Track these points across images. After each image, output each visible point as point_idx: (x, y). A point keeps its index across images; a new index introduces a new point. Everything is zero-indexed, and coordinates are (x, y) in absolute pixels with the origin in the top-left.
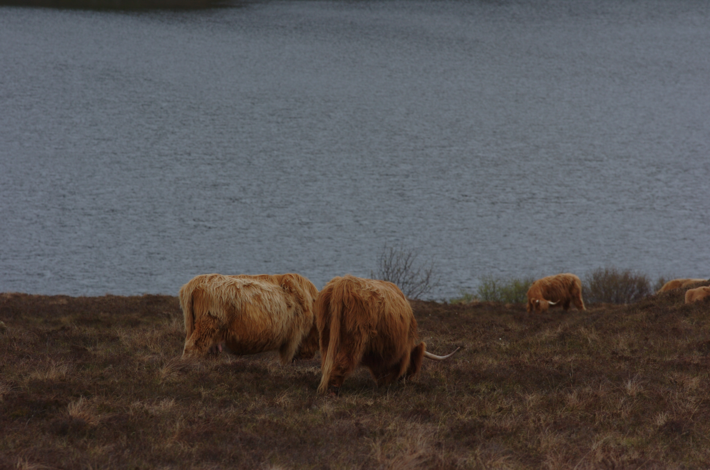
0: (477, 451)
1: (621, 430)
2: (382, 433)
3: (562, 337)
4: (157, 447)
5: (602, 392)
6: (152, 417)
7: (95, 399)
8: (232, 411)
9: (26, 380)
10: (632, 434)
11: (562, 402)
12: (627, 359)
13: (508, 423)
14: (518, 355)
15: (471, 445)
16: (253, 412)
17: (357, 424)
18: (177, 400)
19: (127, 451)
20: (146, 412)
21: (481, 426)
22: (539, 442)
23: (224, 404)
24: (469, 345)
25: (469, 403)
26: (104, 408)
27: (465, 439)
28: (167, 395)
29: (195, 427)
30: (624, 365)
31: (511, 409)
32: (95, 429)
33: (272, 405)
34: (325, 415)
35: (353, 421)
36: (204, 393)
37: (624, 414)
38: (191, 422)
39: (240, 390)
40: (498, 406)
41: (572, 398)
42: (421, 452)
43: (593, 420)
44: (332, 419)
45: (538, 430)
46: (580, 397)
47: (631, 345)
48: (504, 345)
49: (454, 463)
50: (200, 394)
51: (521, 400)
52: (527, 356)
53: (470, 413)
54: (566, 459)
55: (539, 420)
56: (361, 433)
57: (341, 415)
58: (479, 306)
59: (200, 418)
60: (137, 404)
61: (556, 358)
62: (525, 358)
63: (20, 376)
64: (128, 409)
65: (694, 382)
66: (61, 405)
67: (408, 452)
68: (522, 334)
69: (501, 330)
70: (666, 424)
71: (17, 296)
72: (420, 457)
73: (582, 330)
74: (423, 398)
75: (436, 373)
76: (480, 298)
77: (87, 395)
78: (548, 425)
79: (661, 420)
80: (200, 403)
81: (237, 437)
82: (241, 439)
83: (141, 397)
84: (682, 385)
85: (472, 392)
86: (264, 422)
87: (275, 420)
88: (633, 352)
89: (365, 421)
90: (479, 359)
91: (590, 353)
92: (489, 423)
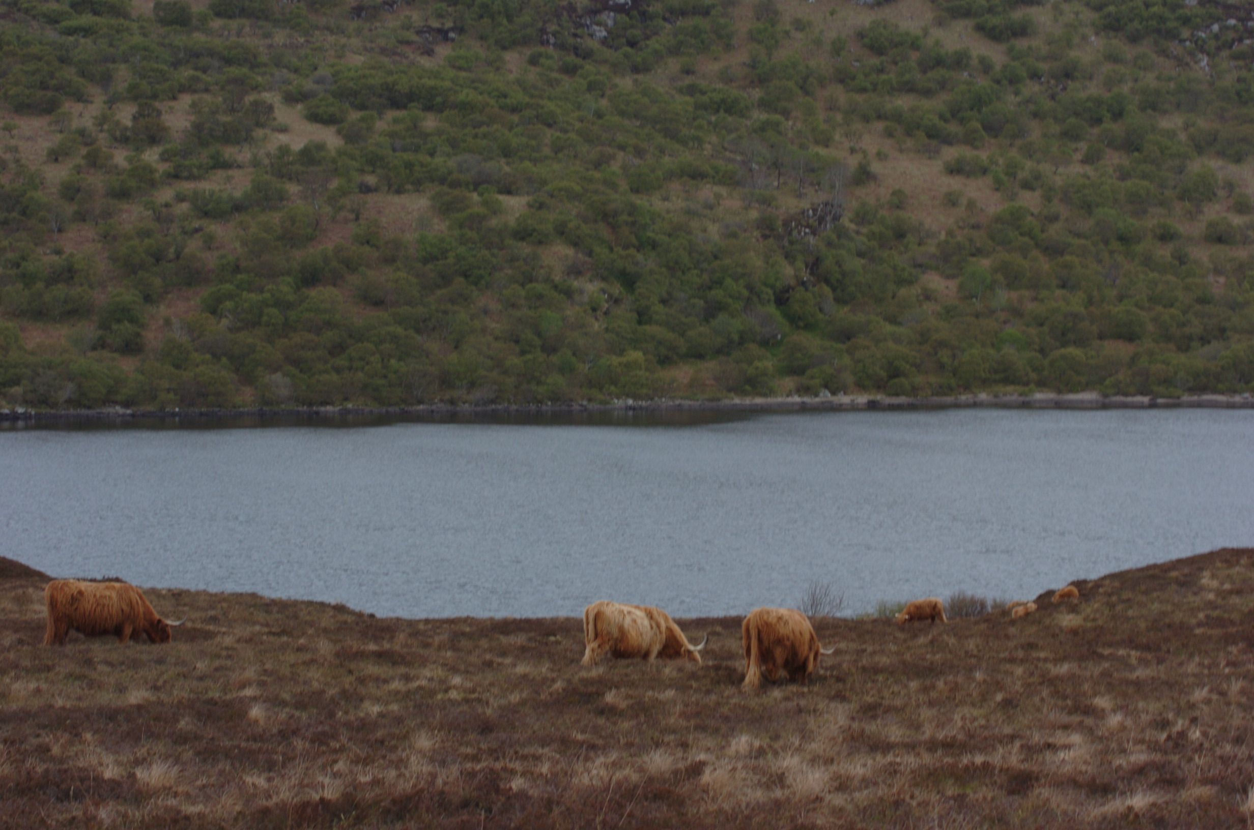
0: (879, 721)
1: (973, 705)
2: (815, 711)
3: (932, 642)
4: (664, 722)
5: (960, 679)
6: (660, 702)
7: (623, 690)
8: (713, 697)
9: (577, 677)
10: (981, 707)
11: (933, 687)
12: (975, 656)
13: (898, 702)
14: (903, 654)
15: (874, 717)
16: (728, 697)
17: (798, 705)
18: (676, 690)
19: (645, 726)
20: (657, 699)
21: (880, 705)
22: (919, 715)
23: (708, 692)
24: (870, 649)
25: (872, 689)
26: (628, 697)
27: (870, 714)
28: (670, 686)
29: (689, 708)
30: (973, 661)
31: (900, 692)
32: (623, 710)
33: (740, 692)
34: (775, 699)
35: (795, 703)
36: (694, 685)
37: (974, 694)
38: (686, 705)
39: (718, 682)
40: (891, 690)
41: (940, 684)
42: (841, 723)
43: (954, 698)
44: (780, 702)
45: (918, 706)
46: (946, 683)
47: (977, 646)
48: (893, 648)
49: (863, 731)
50: (691, 687)
51: (906, 686)
52: (909, 655)
53: (873, 696)
54: (937, 726)
55: (919, 699)
56: (800, 710)
57: (787, 699)
58: (875, 621)
59: (692, 703)
60: (650, 693)
61: (928, 656)
62: (908, 657)
63: (572, 675)
64: (645, 697)
65: (1019, 671)
66: (600, 694)
67: (833, 723)
68: (905, 641)
69: (892, 638)
70: (1003, 700)
71: (568, 619)
72: (841, 727)
73: (945, 637)
74: (840, 686)
75: (849, 669)
76: (876, 616)
77: (617, 687)
78: (924, 703)
79: (999, 697)
80: (692, 692)
81: (718, 715)
82: (720, 716)
83: (653, 689)
84: (1012, 673)
85: (873, 681)
86: (735, 705)
87: (743, 703)
88: (979, 651)
89: (803, 703)
90: (877, 658)
91: (950, 652)
92: (886, 702)
